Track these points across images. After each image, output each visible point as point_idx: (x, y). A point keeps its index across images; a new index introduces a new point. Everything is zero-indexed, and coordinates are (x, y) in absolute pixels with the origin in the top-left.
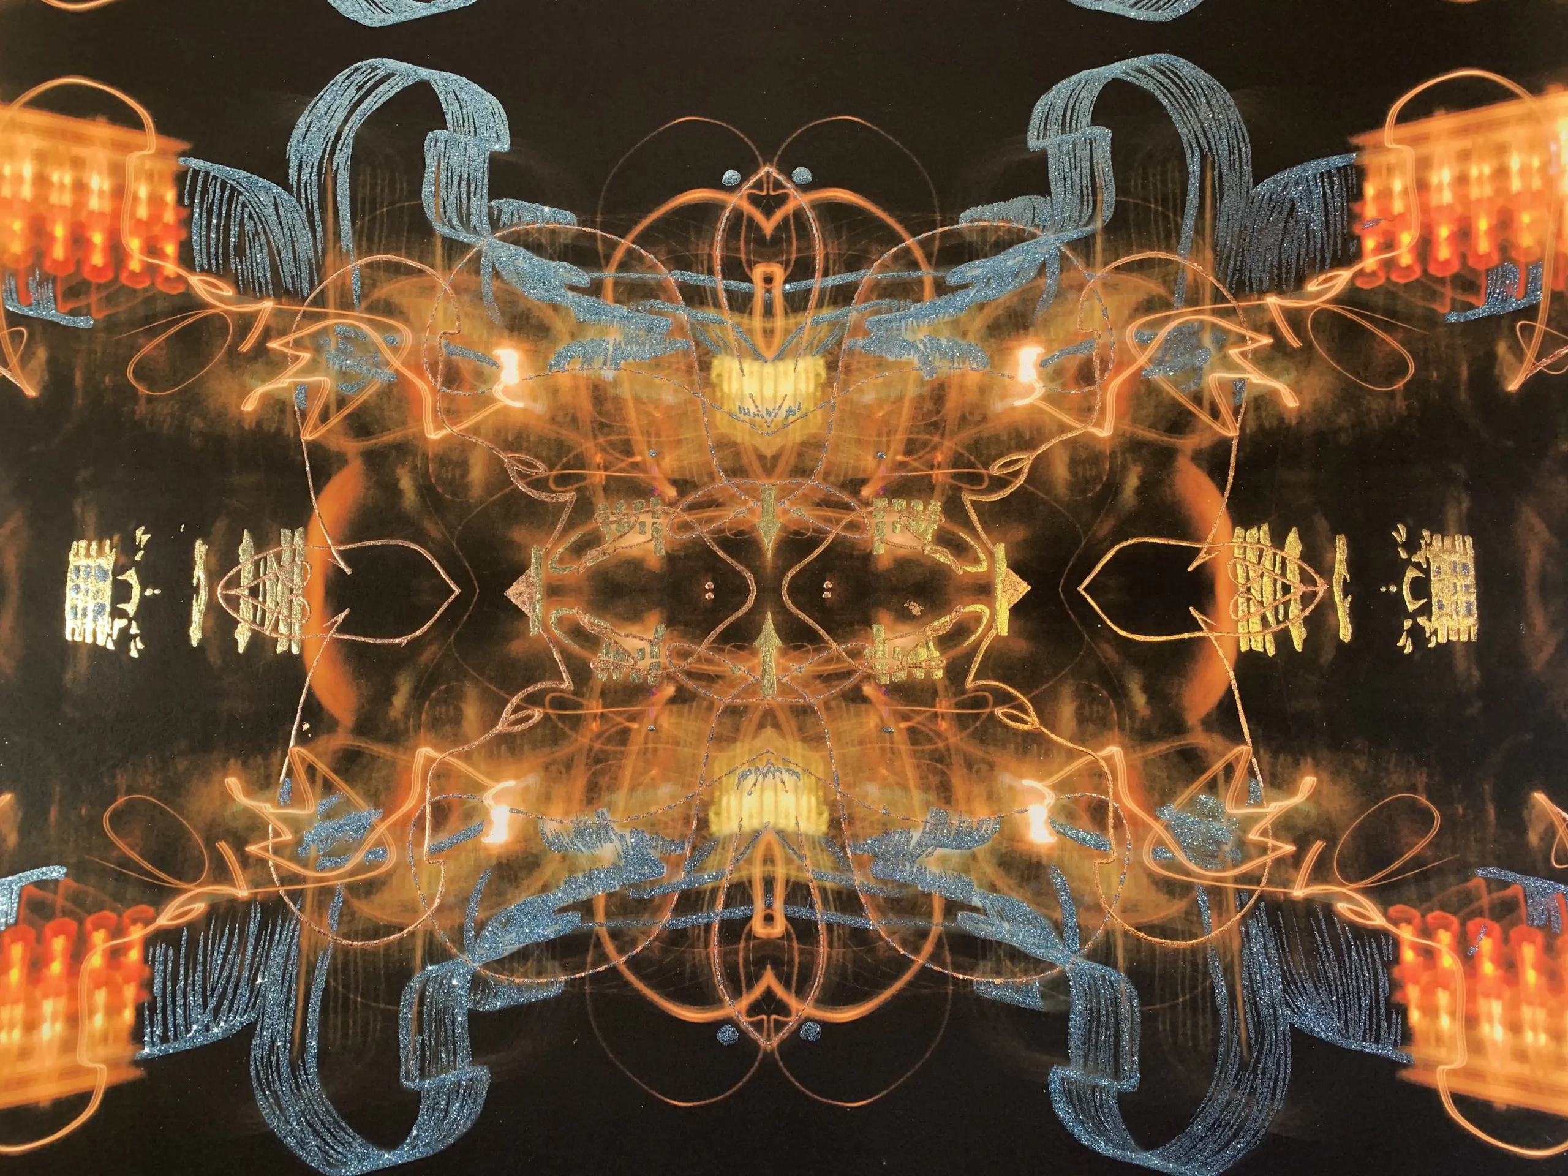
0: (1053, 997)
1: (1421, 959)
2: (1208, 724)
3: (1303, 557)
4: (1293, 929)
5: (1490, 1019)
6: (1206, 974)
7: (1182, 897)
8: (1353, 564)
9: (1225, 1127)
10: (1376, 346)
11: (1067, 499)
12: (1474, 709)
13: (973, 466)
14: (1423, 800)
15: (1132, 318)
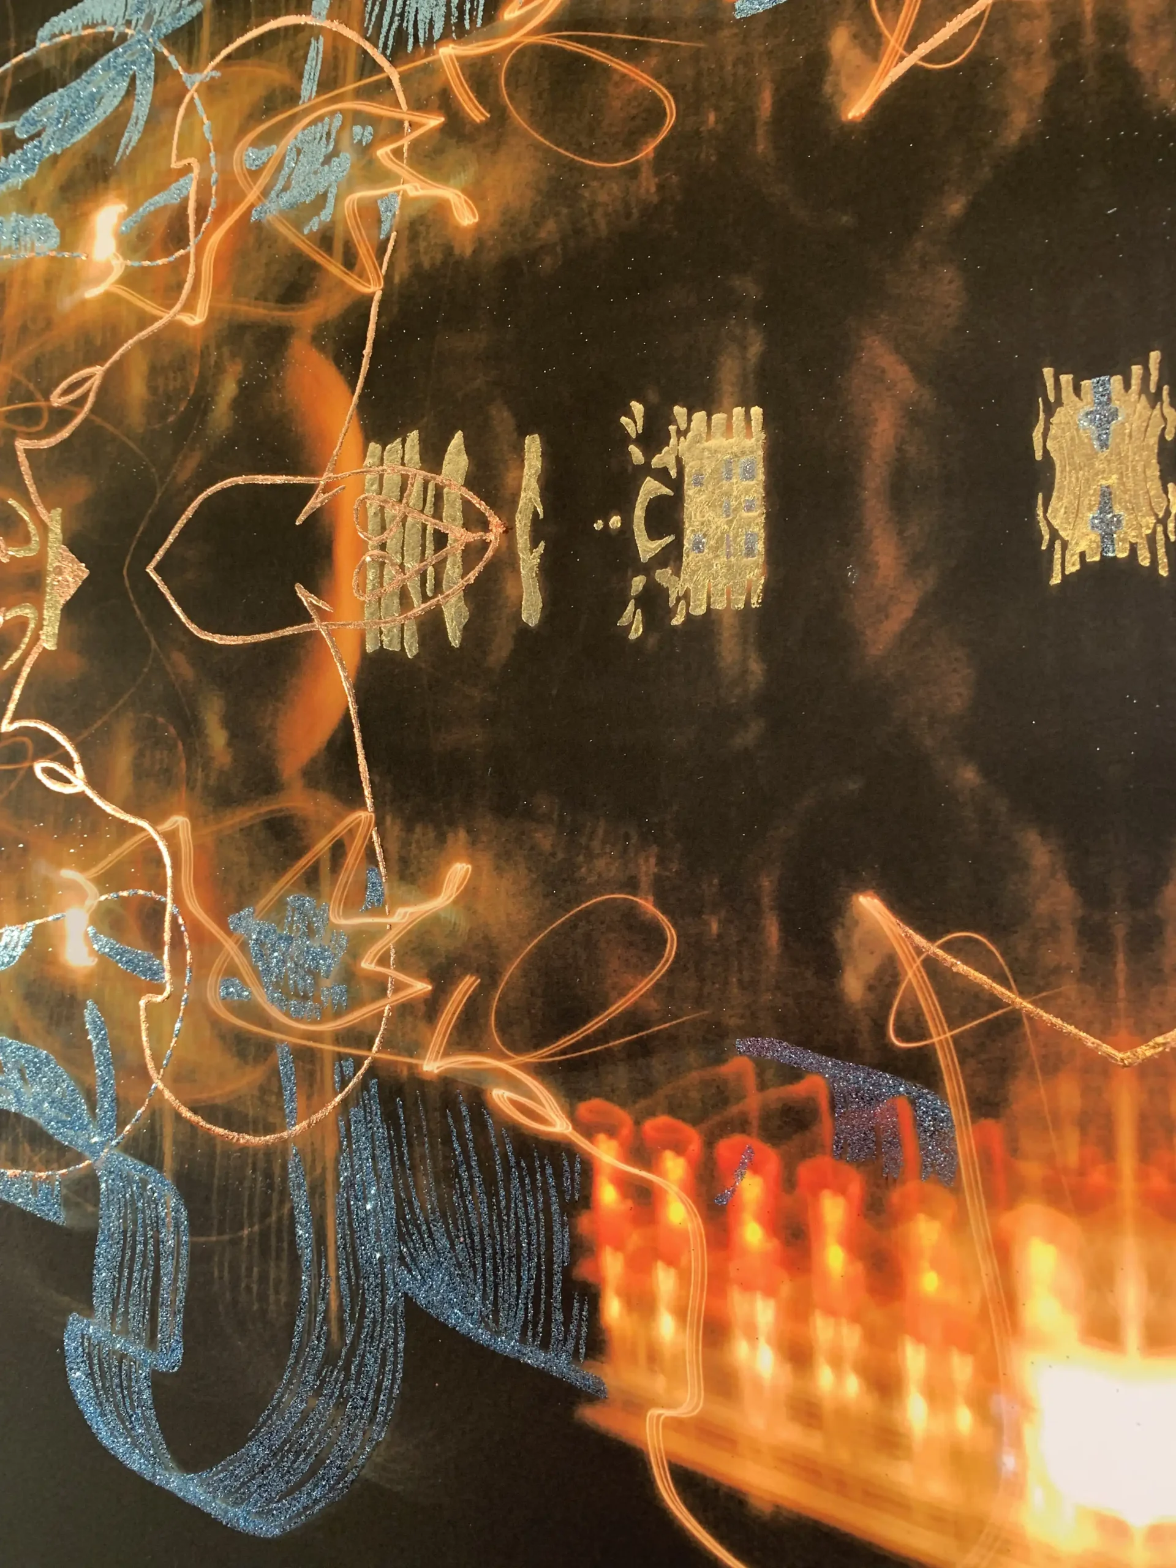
0: (77, 1205)
1: (630, 1203)
2: (311, 777)
3: (471, 482)
4: (419, 1128)
5: (752, 1334)
6: (284, 1194)
7: (257, 1060)
8: (550, 486)
9: (297, 1454)
10: (611, 90)
11: (141, 430)
12: (750, 735)
13: (30, 397)
14: (647, 905)
15: (242, 131)
